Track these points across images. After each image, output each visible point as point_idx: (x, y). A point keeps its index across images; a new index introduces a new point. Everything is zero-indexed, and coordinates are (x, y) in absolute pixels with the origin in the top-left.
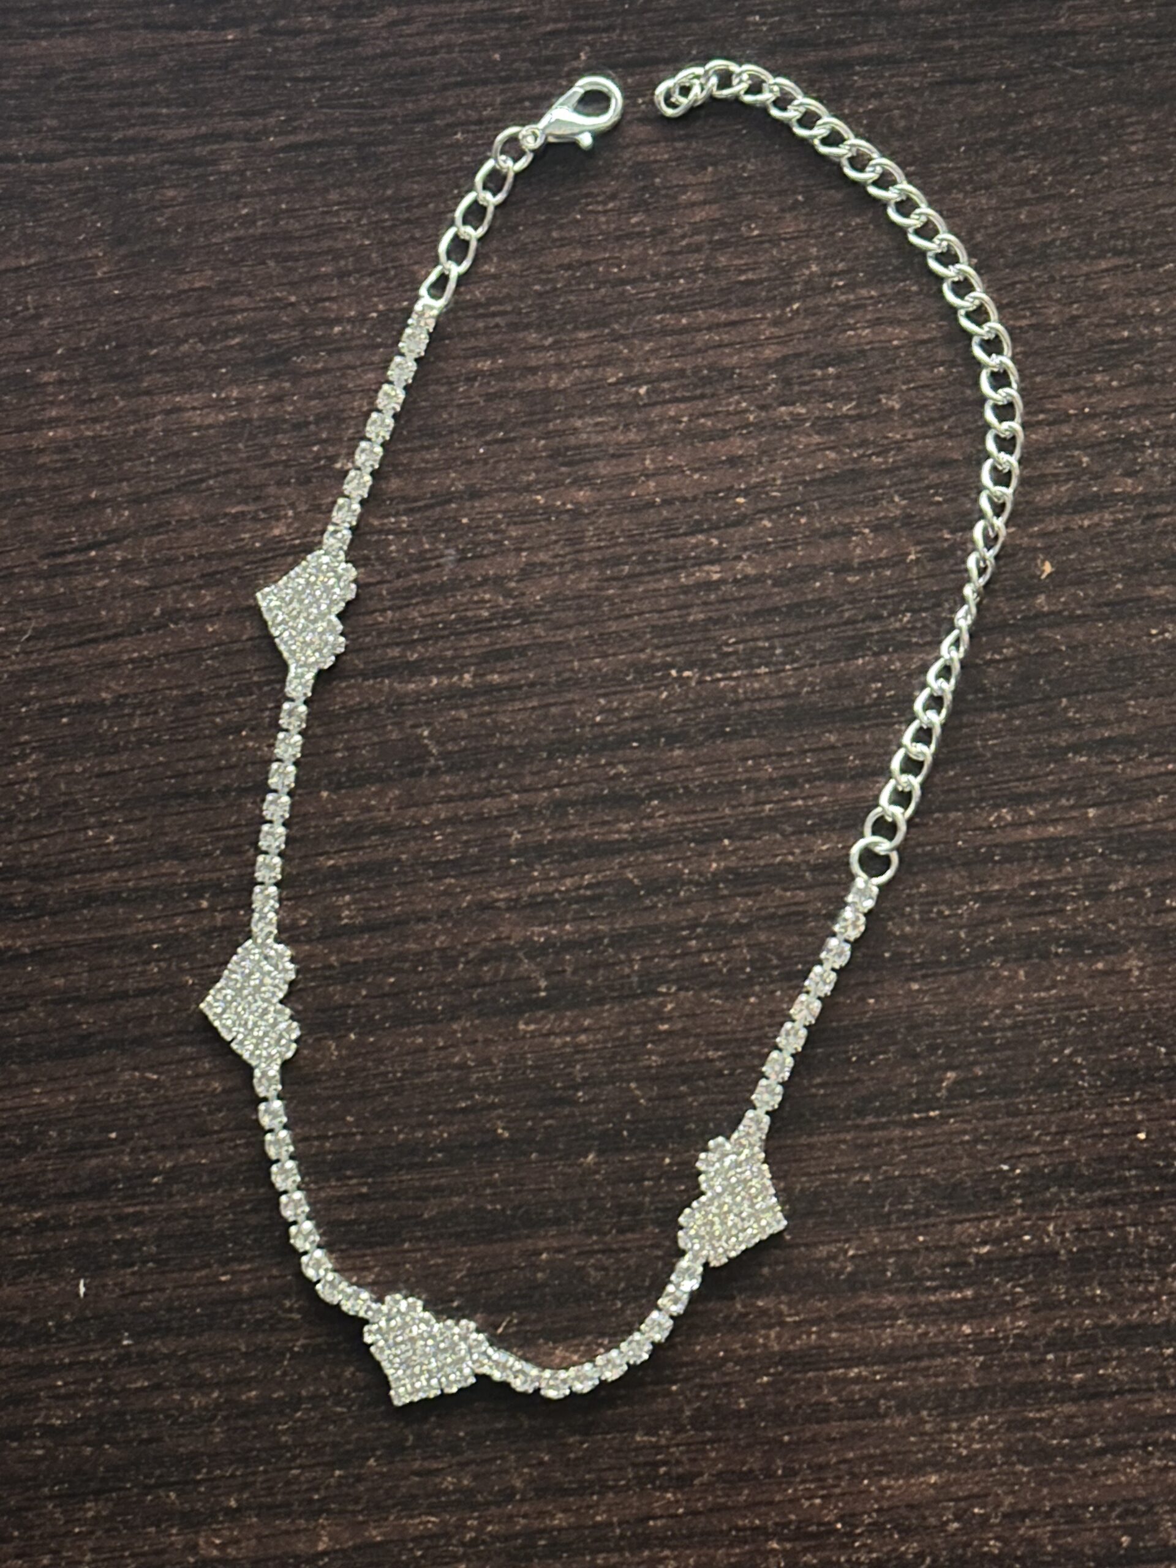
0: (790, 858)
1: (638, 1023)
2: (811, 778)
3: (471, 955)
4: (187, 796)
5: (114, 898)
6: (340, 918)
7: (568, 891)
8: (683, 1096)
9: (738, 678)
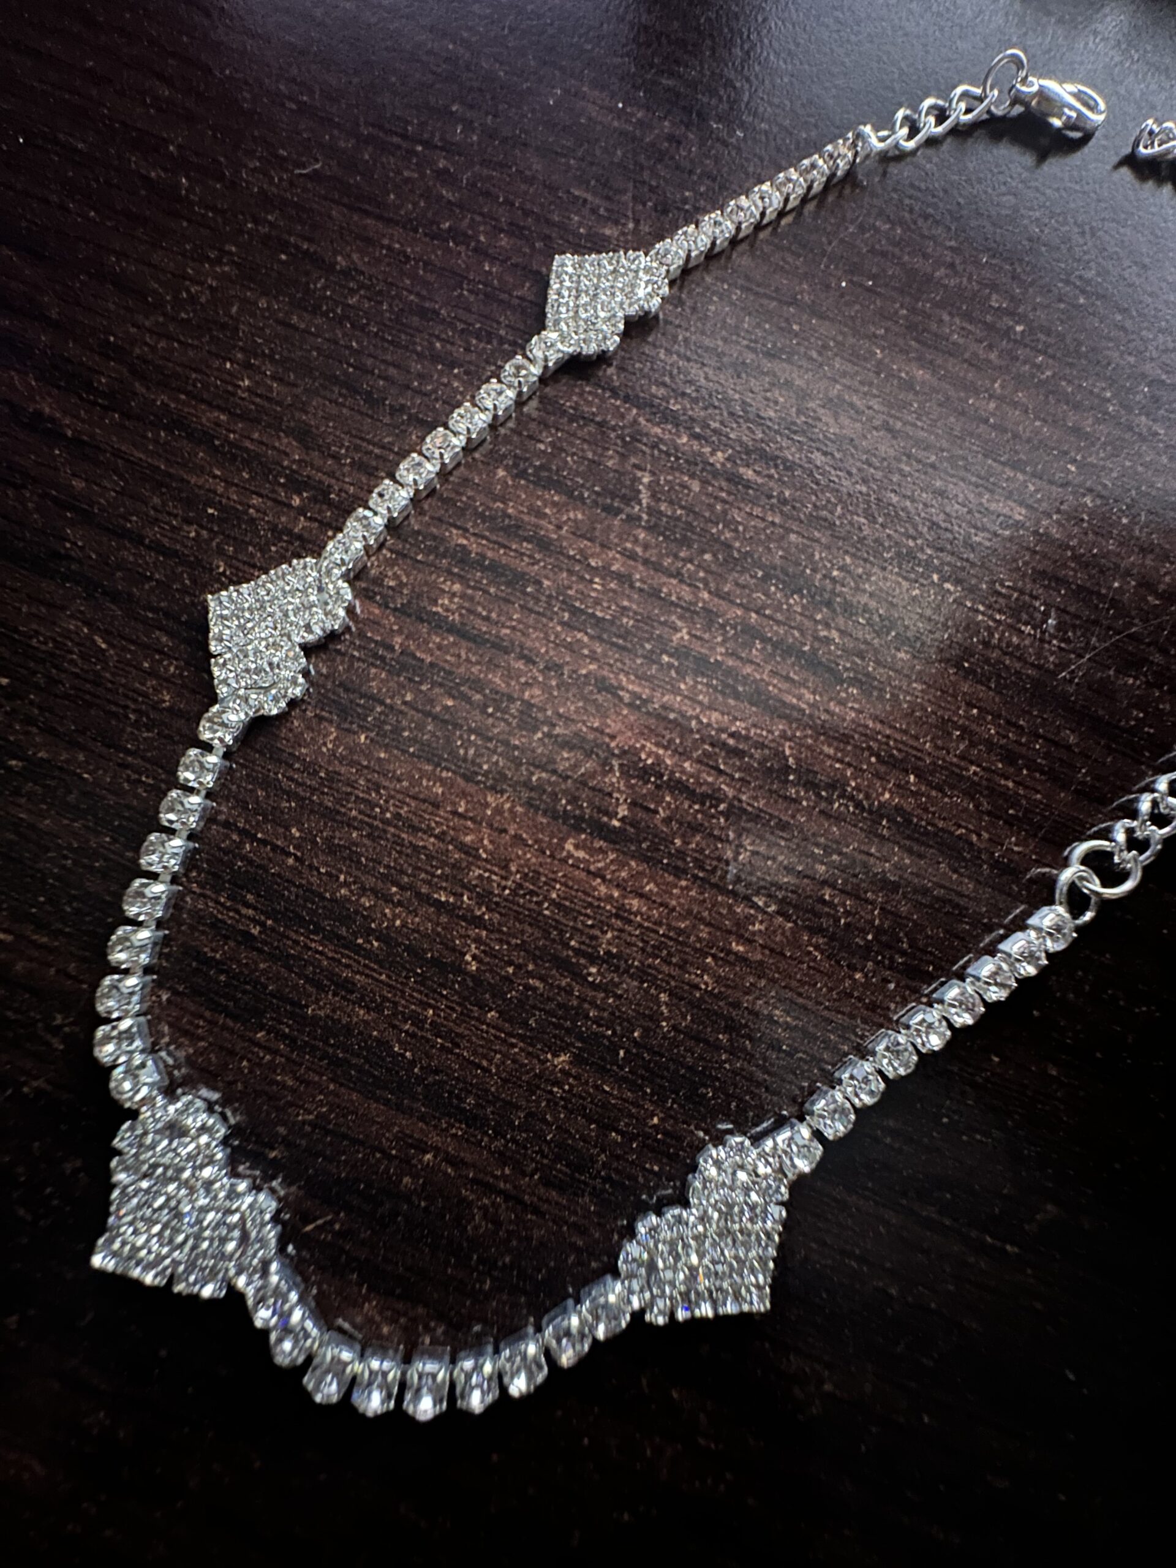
0: (974, 838)
2: (1032, 766)
3: (557, 730)
4: (354, 391)
5: (205, 439)
6: (435, 602)
7: (709, 725)
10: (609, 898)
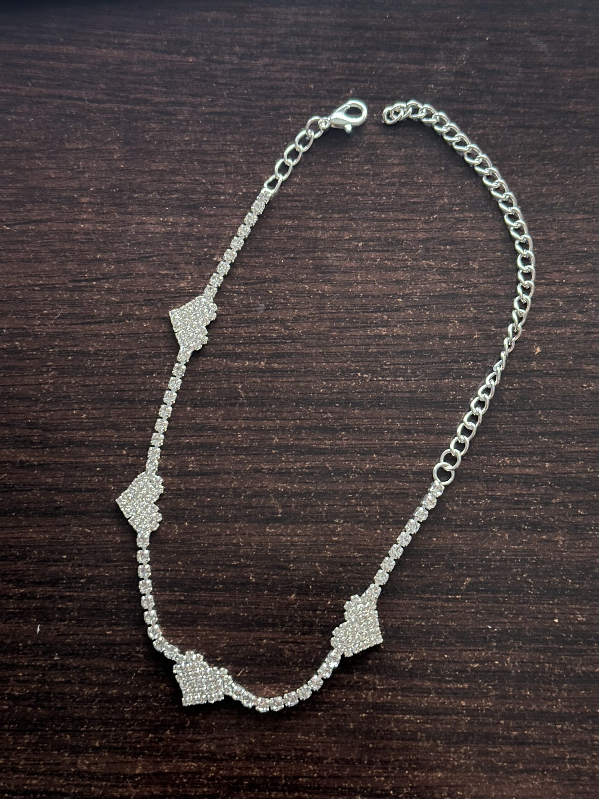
0: (404, 467)
1: (322, 535)
2: (418, 432)
3: (248, 493)
4: (123, 400)
5: (81, 444)
6: (188, 467)
7: (297, 468)
8: (340, 573)
9: (389, 381)
10: (287, 541)
